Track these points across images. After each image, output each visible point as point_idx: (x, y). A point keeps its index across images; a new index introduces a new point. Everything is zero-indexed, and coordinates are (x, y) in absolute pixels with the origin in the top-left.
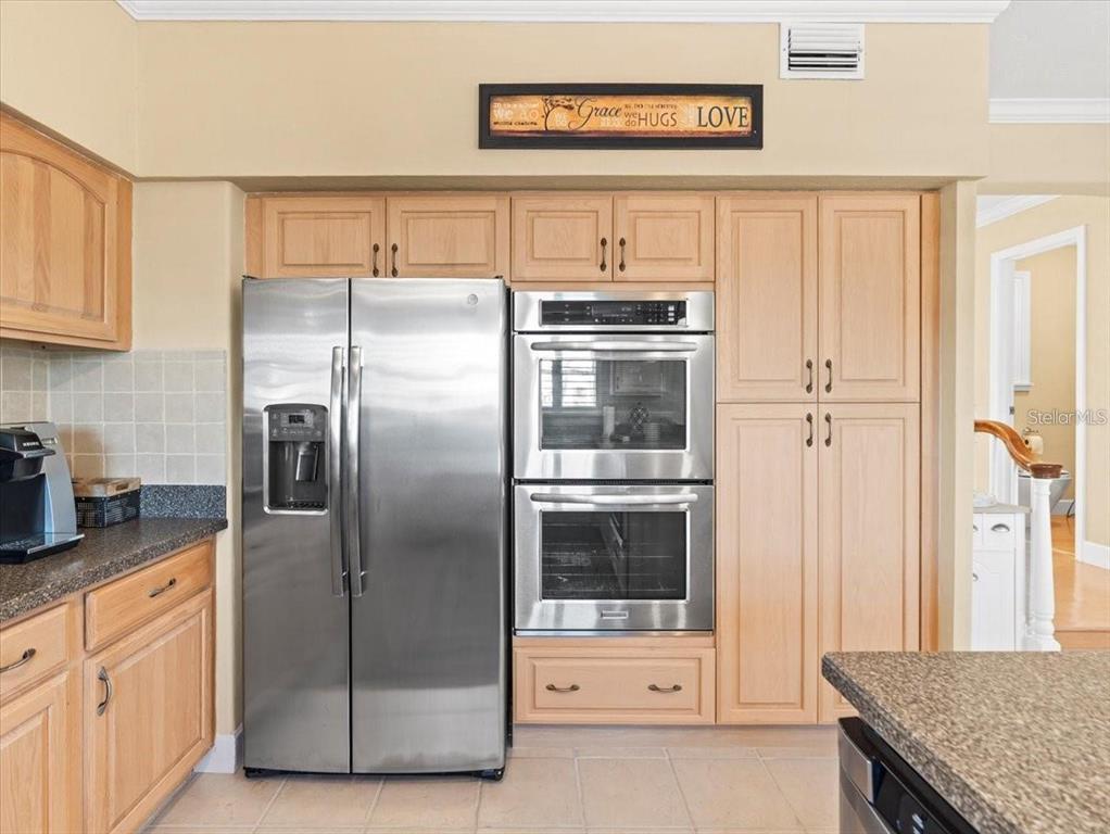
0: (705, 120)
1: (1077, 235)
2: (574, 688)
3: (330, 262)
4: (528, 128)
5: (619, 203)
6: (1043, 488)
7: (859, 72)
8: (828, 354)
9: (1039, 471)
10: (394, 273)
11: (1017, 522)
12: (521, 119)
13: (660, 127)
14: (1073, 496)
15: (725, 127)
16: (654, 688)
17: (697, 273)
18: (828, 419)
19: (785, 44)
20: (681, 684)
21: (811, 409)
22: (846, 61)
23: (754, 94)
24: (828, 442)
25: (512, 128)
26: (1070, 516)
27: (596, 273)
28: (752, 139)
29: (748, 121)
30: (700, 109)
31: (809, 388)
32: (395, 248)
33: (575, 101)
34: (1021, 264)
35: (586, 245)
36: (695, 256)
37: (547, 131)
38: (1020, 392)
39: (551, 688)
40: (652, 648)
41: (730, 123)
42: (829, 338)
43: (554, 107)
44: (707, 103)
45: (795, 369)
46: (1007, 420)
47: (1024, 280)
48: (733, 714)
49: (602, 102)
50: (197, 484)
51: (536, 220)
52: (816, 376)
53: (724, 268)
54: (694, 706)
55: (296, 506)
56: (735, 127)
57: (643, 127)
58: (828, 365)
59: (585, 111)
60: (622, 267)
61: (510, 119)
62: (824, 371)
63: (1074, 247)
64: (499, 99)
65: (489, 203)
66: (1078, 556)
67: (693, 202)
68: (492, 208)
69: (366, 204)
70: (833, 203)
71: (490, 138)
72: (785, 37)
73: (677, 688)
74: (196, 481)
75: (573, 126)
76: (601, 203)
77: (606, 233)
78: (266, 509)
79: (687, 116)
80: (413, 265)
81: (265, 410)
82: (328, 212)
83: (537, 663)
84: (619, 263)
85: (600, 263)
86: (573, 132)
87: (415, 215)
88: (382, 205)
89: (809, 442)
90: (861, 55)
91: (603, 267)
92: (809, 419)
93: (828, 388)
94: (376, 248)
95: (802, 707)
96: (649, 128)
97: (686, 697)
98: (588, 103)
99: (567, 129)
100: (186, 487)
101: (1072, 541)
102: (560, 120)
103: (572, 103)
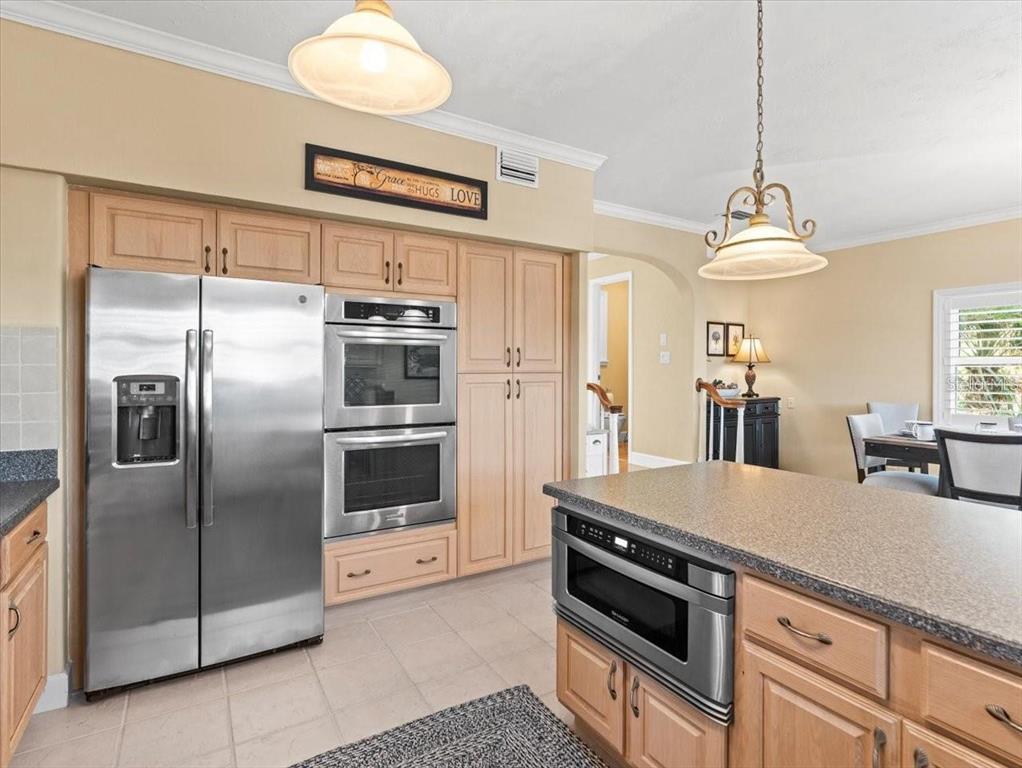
0: (455, 198)
1: (628, 276)
2: (367, 572)
3: (165, 256)
4: (341, 181)
5: (398, 239)
6: (615, 418)
7: (535, 185)
8: (518, 344)
9: (614, 410)
10: (225, 271)
11: (603, 438)
12: (336, 174)
13: (428, 197)
14: (627, 430)
15: (466, 204)
16: (420, 562)
17: (446, 290)
18: (518, 383)
19: (499, 160)
20: (436, 556)
21: (510, 377)
22: (528, 176)
23: (482, 186)
24: (518, 396)
25: (330, 179)
26: (626, 441)
27: (382, 283)
28: (481, 213)
29: (479, 202)
30: (453, 189)
31: (508, 364)
32: (225, 251)
33: (375, 169)
34: (603, 287)
35: (376, 266)
36: (445, 278)
37: (355, 186)
38: (603, 366)
39: (351, 575)
40: (418, 536)
41: (470, 201)
42: (519, 335)
43: (360, 170)
44: (457, 187)
45: (500, 353)
46: (598, 383)
47: (604, 297)
48: (468, 569)
49: (393, 174)
50: (22, 450)
51: (341, 243)
52: (512, 357)
53: (463, 289)
54: (445, 569)
55: (146, 460)
56: (472, 205)
57: (418, 194)
58: (518, 350)
59: (381, 177)
60: (400, 282)
61: (329, 173)
62: (516, 353)
63: (627, 282)
64: (321, 157)
65: (306, 226)
66: (630, 461)
67: (445, 245)
68: (307, 230)
69: (198, 213)
70: (522, 256)
71: (313, 183)
72: (499, 154)
73: (434, 559)
74: (22, 447)
75: (373, 186)
76: (387, 238)
77: (389, 258)
78: (115, 465)
79: (445, 192)
80: (241, 266)
81: (114, 380)
82: (161, 214)
83: (340, 560)
84: (398, 278)
85: (385, 277)
86: (373, 190)
87: (243, 227)
88: (214, 215)
89: (509, 397)
90: (537, 175)
91: (387, 281)
92: (509, 382)
93: (518, 364)
94: (208, 250)
95: (505, 556)
96: (422, 196)
97: (439, 565)
98: (383, 172)
99: (368, 186)
100: (11, 453)
101: (627, 454)
102: (364, 180)
103: (373, 170)
